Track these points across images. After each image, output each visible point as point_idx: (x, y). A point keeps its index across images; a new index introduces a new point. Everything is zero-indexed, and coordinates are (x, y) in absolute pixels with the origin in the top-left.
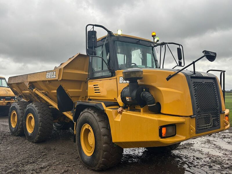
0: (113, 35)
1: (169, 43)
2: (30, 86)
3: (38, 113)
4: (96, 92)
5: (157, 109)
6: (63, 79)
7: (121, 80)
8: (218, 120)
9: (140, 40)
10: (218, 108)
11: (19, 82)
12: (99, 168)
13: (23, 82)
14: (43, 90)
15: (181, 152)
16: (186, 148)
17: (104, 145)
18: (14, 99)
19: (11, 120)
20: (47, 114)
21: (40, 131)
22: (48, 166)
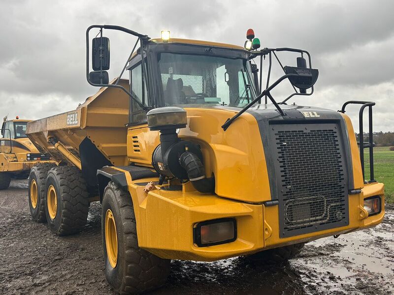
0: (151, 43)
1: (278, 50)
2: (50, 138)
3: (61, 185)
4: (136, 151)
8: (343, 208)
9: (211, 48)
10: (343, 183)
11: (38, 131)
12: (124, 291)
13: (42, 132)
14: (69, 145)
16: (322, 254)
17: (127, 252)
20: (77, 186)
21: (64, 216)
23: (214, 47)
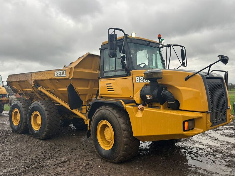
1: (174, 45)
2: (34, 84)
3: (45, 111)
4: (108, 91)
5: (176, 106)
6: (74, 77)
7: (138, 79)
8: (225, 114)
9: (150, 42)
10: (225, 104)
11: (22, 80)
12: (119, 160)
13: (26, 80)
14: (48, 88)
15: (184, 143)
16: (186, 140)
17: (125, 139)
18: (5, 97)
19: (13, 118)
20: (54, 111)
21: (47, 128)
22: (68, 160)
23: (152, 42)
